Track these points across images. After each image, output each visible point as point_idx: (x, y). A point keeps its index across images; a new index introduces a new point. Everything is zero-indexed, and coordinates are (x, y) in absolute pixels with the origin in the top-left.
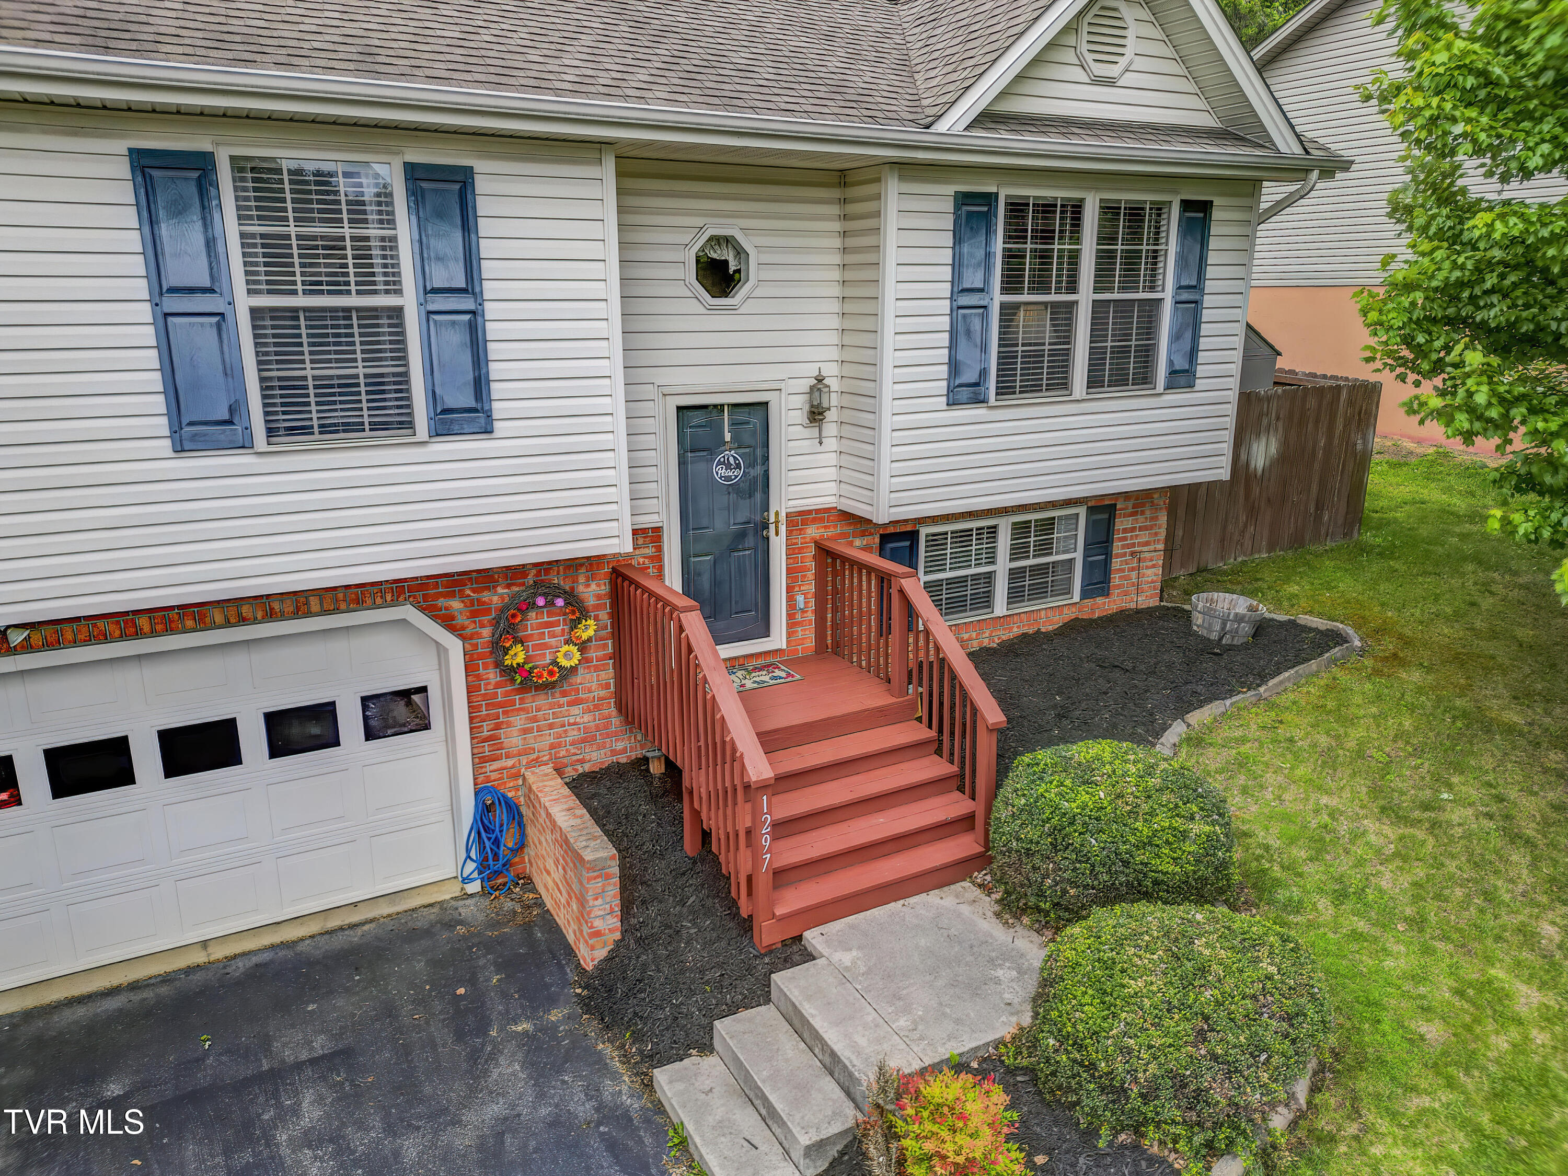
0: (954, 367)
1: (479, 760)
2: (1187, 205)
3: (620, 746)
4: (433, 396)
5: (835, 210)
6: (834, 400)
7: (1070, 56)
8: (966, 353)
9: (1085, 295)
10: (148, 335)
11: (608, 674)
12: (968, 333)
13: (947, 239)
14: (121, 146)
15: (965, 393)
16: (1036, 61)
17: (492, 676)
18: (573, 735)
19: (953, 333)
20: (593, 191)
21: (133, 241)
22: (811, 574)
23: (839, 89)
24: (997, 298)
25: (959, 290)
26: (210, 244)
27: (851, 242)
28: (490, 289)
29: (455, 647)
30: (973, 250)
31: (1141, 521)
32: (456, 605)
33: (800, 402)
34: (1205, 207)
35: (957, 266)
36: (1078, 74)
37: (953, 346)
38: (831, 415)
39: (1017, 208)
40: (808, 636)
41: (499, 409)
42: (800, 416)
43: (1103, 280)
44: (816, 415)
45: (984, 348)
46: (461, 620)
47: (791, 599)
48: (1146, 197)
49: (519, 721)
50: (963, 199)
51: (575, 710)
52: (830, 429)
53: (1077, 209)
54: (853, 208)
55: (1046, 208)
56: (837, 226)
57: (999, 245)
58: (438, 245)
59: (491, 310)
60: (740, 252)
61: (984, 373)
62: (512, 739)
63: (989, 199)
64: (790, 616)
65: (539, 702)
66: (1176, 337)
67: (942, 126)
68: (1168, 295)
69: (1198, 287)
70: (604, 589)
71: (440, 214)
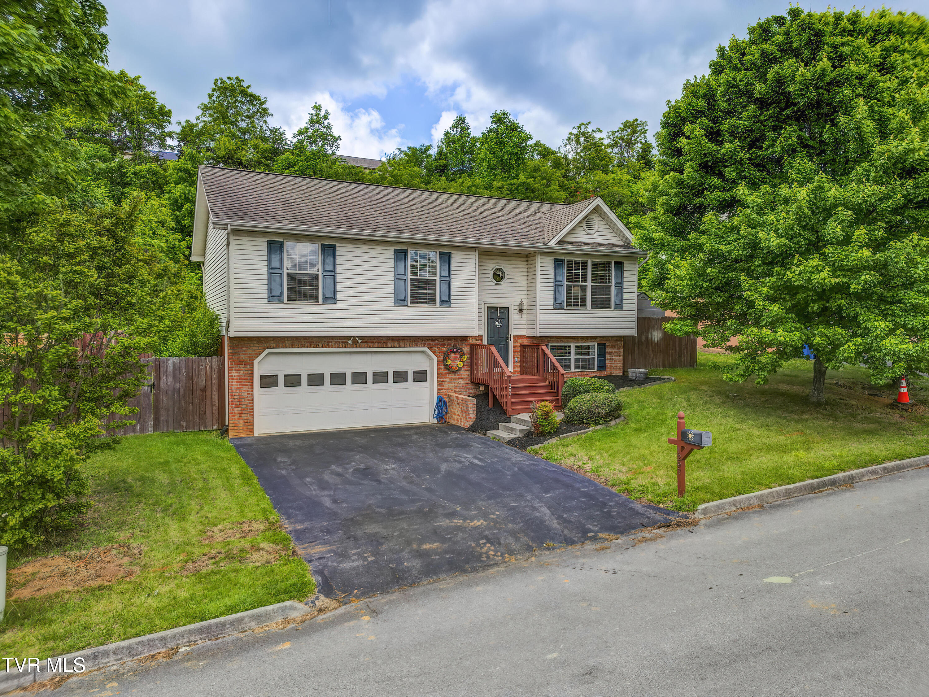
0: (555, 299)
1: (439, 389)
2: (616, 263)
3: (470, 391)
4: (440, 298)
5: (526, 263)
6: (525, 307)
7: (582, 229)
8: (558, 296)
9: (589, 284)
10: (393, 283)
11: (468, 372)
12: (558, 291)
13: (552, 269)
14: (393, 248)
15: (558, 306)
16: (572, 230)
17: (443, 368)
18: (460, 386)
19: (555, 291)
20: (473, 257)
21: (392, 265)
22: (519, 353)
23: (526, 236)
24: (565, 283)
25: (555, 281)
26: (405, 266)
27: (529, 270)
28: (453, 277)
29: (435, 359)
30: (559, 272)
31: (614, 349)
32: (436, 349)
33: (517, 307)
34: (621, 263)
35: (555, 275)
36: (584, 232)
37: (555, 294)
38: (525, 311)
39: (570, 263)
40: (518, 369)
41: (453, 301)
42: (517, 311)
43: (594, 280)
44: (521, 311)
45: (563, 295)
46: (437, 353)
47: (514, 359)
48: (605, 260)
49: (447, 380)
50: (556, 260)
51: (461, 380)
52: (524, 315)
53: (586, 263)
54: (529, 263)
55: (577, 263)
56: (526, 266)
57: (565, 271)
58: (444, 267)
59: (453, 281)
60: (503, 272)
61: (563, 301)
62: (446, 385)
63: (562, 260)
64: (514, 363)
65: (453, 376)
66: (616, 296)
67: (549, 244)
68: (613, 284)
69: (622, 283)
70: (469, 350)
71: (445, 261)
